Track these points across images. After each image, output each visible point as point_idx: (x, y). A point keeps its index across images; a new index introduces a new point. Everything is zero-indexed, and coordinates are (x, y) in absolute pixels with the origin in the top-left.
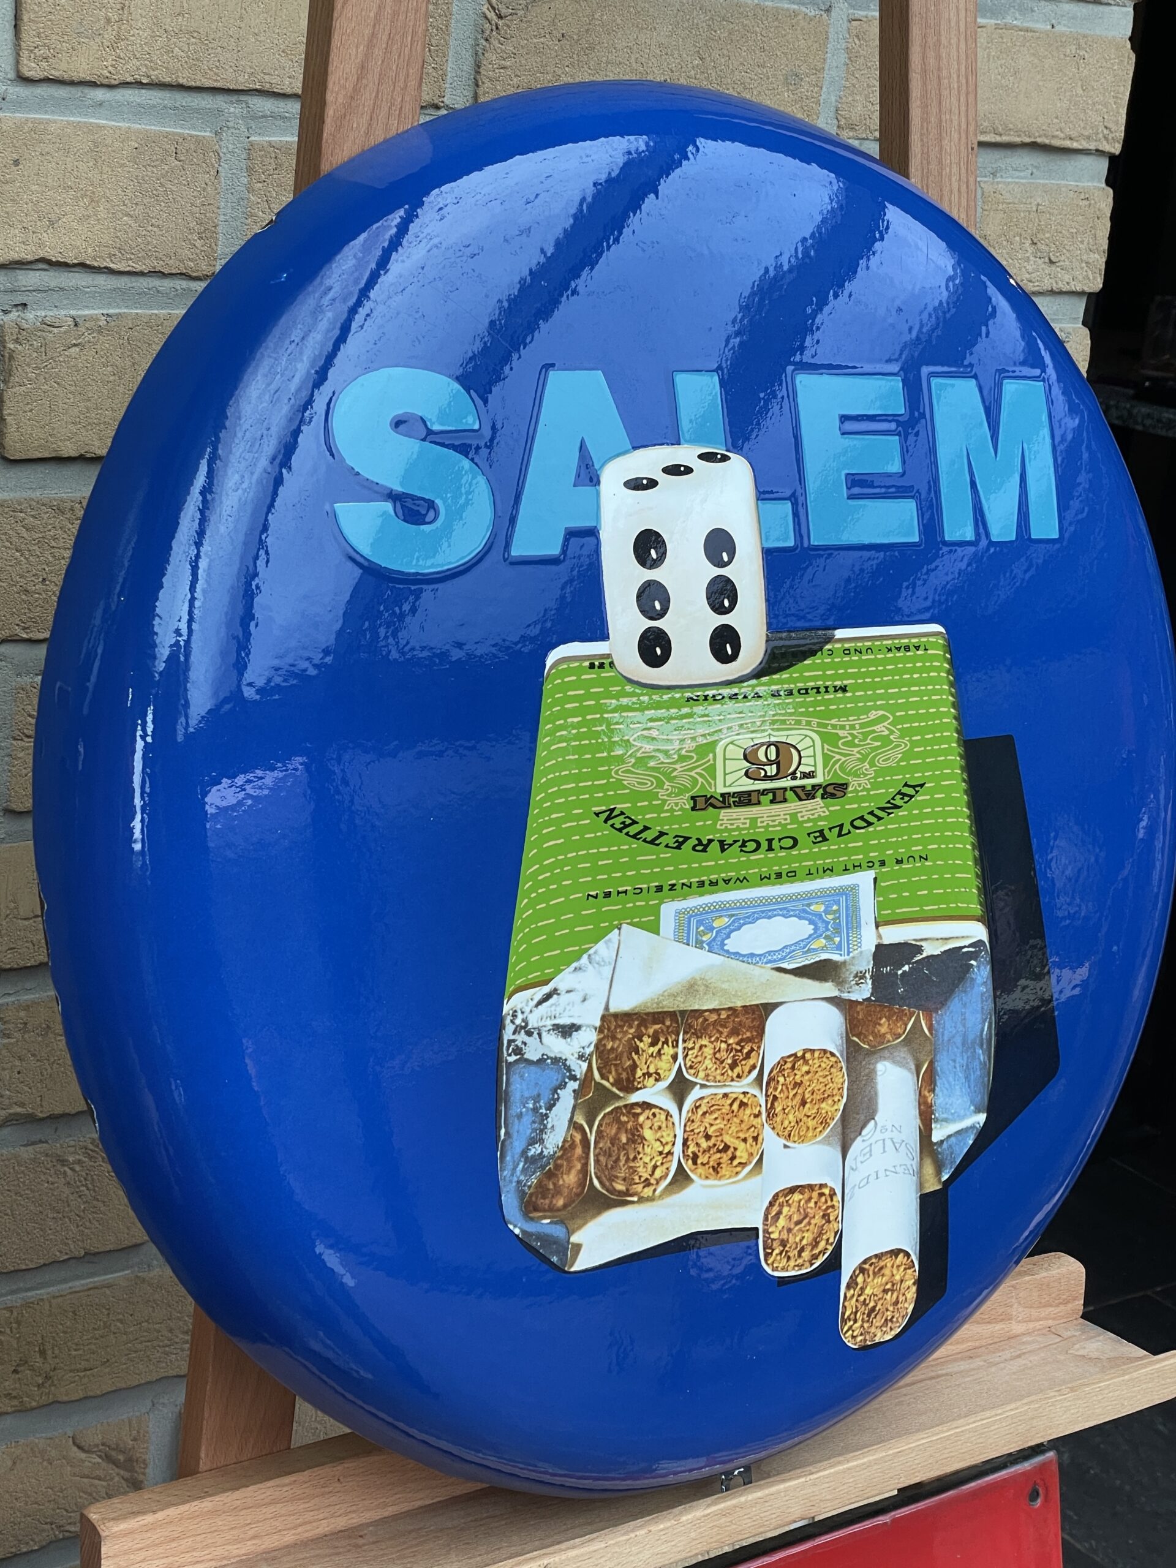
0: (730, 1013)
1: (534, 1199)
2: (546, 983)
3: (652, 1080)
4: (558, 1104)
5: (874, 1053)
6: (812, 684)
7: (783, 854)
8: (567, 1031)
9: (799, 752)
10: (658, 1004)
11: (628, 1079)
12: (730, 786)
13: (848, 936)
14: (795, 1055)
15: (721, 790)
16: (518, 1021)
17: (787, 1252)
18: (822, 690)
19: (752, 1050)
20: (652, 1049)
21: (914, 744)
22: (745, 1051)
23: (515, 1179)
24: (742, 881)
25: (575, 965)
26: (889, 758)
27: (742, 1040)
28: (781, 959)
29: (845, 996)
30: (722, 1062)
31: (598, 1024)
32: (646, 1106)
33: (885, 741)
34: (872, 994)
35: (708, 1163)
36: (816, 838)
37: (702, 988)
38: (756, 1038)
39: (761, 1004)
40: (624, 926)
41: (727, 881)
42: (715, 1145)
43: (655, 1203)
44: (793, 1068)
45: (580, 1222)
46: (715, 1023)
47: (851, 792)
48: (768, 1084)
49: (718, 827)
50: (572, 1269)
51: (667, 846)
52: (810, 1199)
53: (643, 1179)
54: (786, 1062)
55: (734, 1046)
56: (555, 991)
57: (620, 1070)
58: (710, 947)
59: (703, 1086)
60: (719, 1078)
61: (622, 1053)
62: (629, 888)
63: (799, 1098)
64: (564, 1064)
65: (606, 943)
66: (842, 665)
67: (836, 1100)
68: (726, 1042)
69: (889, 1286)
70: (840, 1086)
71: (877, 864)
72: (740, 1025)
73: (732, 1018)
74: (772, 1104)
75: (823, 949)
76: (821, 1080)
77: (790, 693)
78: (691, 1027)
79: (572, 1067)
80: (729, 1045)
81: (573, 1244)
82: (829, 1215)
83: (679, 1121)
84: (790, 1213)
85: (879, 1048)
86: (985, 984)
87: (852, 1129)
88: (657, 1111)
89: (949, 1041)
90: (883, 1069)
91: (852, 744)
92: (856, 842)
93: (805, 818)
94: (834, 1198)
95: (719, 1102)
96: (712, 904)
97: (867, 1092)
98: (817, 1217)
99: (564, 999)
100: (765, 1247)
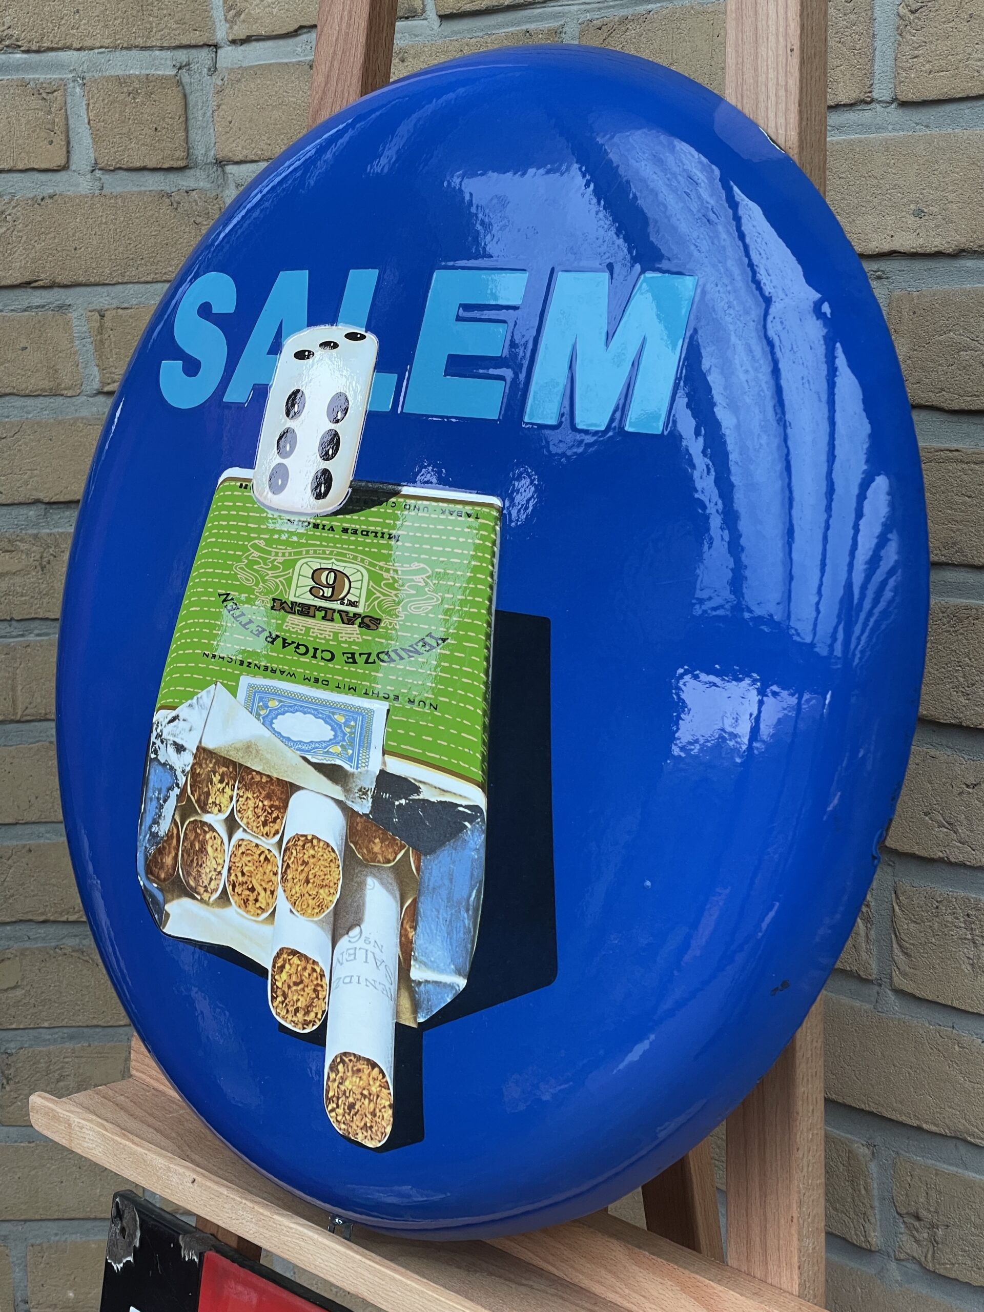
0: (268, 780)
1: (151, 864)
2: (174, 708)
3: (216, 809)
4: (168, 800)
5: (366, 866)
6: (373, 528)
7: (322, 663)
8: (179, 749)
10: (228, 751)
11: (204, 801)
12: (298, 597)
13: (359, 753)
14: (306, 836)
16: (159, 730)
17: (286, 1005)
18: (379, 535)
19: (278, 817)
20: (219, 785)
21: (444, 601)
22: (274, 816)
23: (144, 845)
24: (292, 676)
25: (190, 702)
26: (420, 608)
27: (273, 806)
29: (349, 803)
30: (258, 817)
31: (195, 751)
32: (211, 828)
33: (420, 591)
34: (371, 812)
35: (241, 895)
36: (348, 658)
37: (254, 752)
38: (283, 808)
39: (290, 783)
40: (218, 684)
41: (282, 672)
42: (246, 883)
43: (209, 908)
44: (303, 846)
45: (170, 896)
46: (258, 783)
48: (285, 851)
49: (284, 627)
50: (165, 931)
51: (252, 631)
52: (305, 969)
53: (204, 885)
54: (299, 839)
55: (267, 808)
56: (178, 716)
57: (201, 792)
58: (264, 721)
59: (244, 830)
60: (255, 829)
61: (203, 780)
62: (226, 656)
63: (304, 875)
64: (175, 774)
65: (208, 692)
66: (398, 517)
67: (332, 891)
68: (262, 802)
69: (366, 1092)
70: (336, 881)
71: (391, 697)
72: (273, 793)
73: (269, 785)
74: (286, 870)
75: (338, 755)
76: (322, 868)
77: (355, 532)
78: (243, 779)
79: (178, 777)
80: (264, 805)
81: (166, 912)
82: (318, 991)
83: (229, 848)
84: (291, 972)
85: (370, 864)
86: (477, 850)
87: (342, 926)
88: (217, 835)
89: (434, 889)
90: (372, 884)
91: (392, 587)
92: (378, 673)
93: (344, 639)
94: (323, 979)
95: (253, 849)
96: (270, 687)
97: (357, 899)
98: (309, 988)
99: (181, 724)
100: (272, 990)
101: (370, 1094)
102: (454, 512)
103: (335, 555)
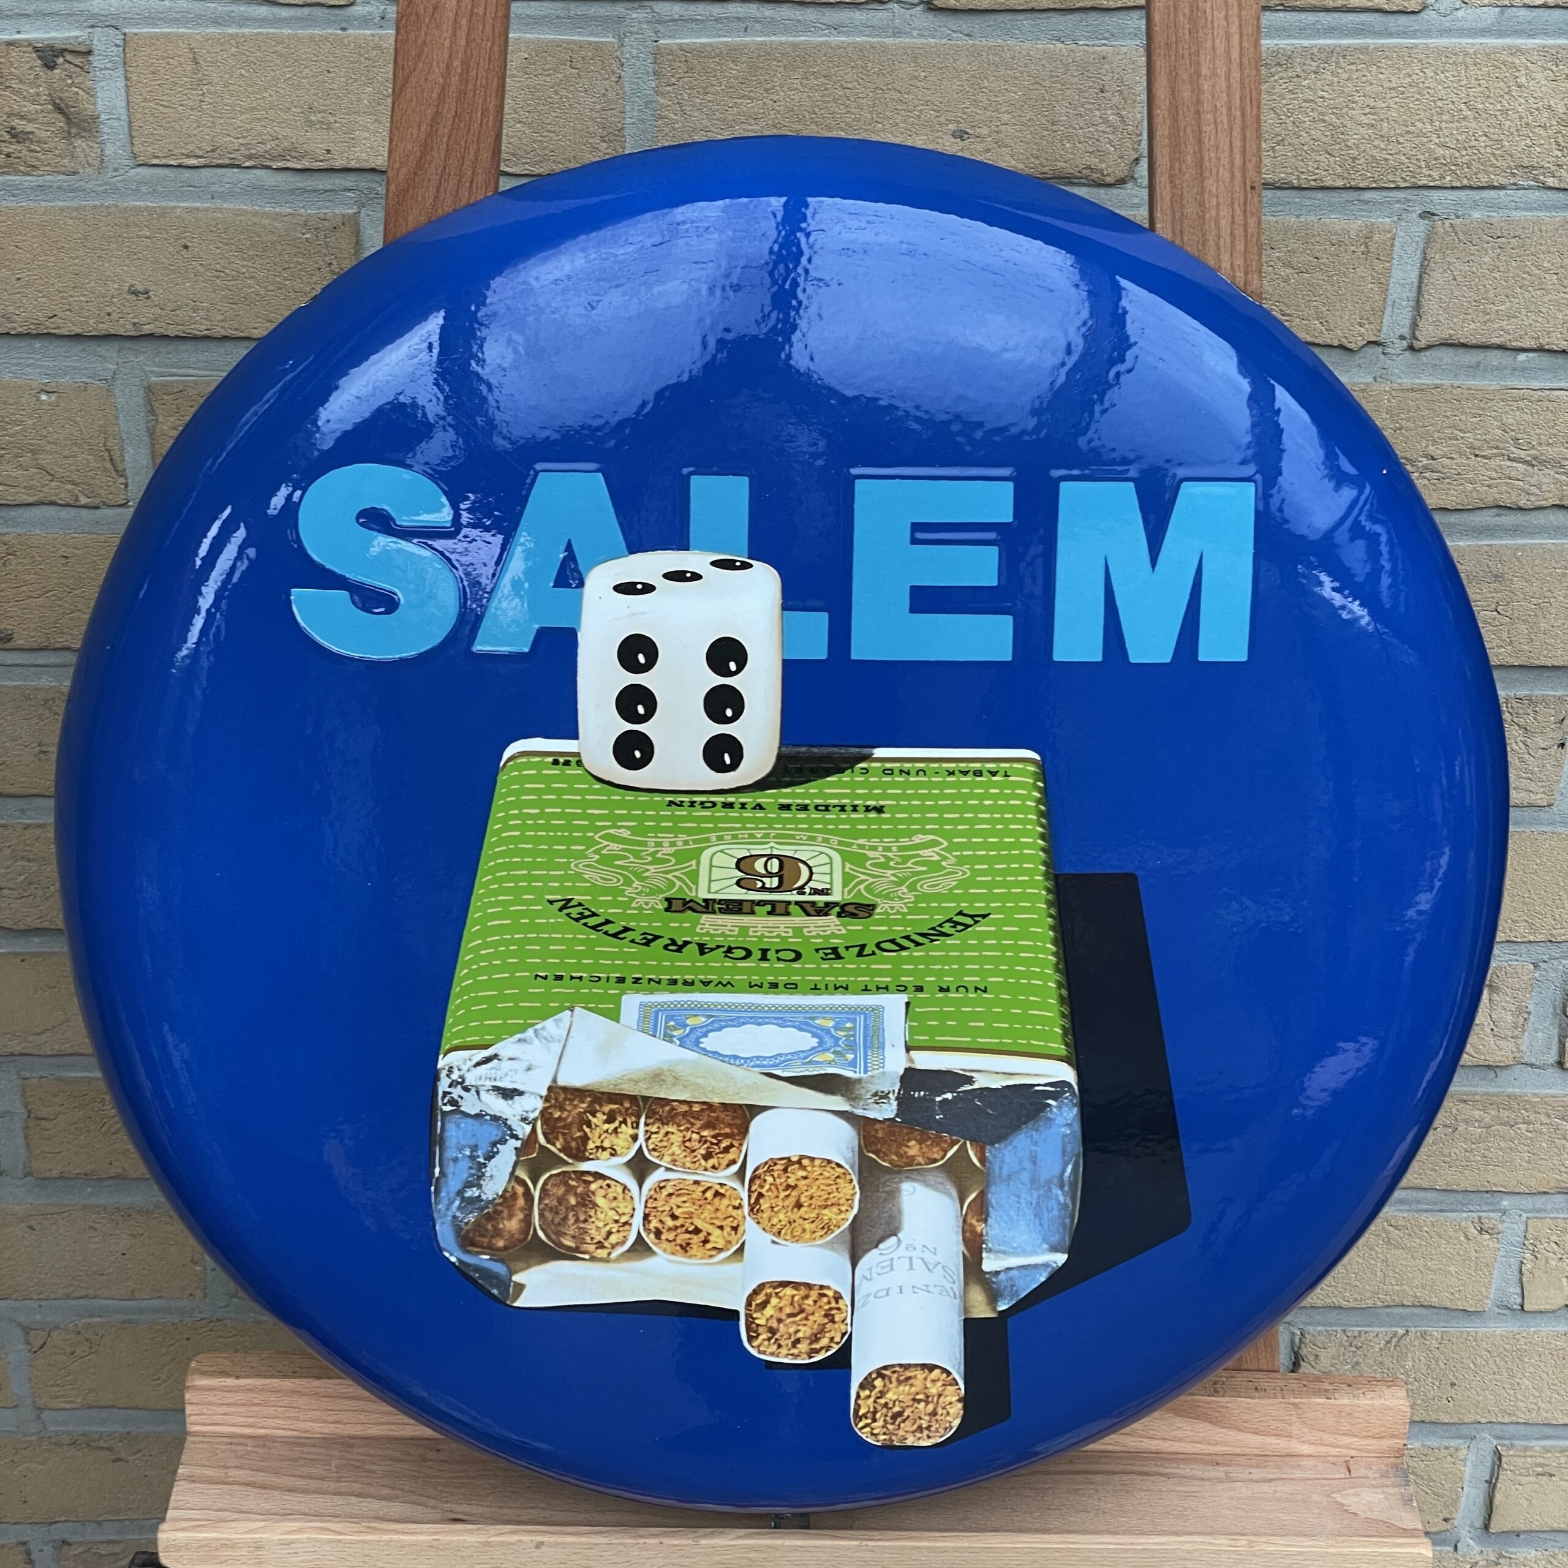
0: (705, 1107)
1: (471, 1235)
2: (486, 1047)
3: (606, 1154)
4: (497, 1157)
5: (898, 1172)
6: (836, 802)
7: (781, 965)
8: (509, 1094)
9: (810, 868)
10: (615, 1085)
11: (578, 1148)
13: (866, 1055)
14: (788, 1159)
15: (703, 894)
16: (455, 1076)
17: (777, 1340)
18: (849, 808)
19: (732, 1146)
20: (606, 1126)
21: (976, 873)
22: (723, 1145)
23: (451, 1214)
24: (726, 986)
25: (518, 1036)
26: (938, 885)
27: (719, 1135)
28: (772, 1066)
29: (859, 1112)
30: (694, 1151)
31: (544, 1093)
32: (598, 1176)
33: (934, 867)
34: (897, 1115)
35: (674, 1240)
36: (826, 954)
37: (670, 1080)
38: (738, 1134)
39: (746, 1105)
40: (577, 1010)
41: (706, 983)
42: (683, 1226)
43: (610, 1265)
44: (785, 1170)
45: (521, 1265)
46: (685, 1114)
47: (880, 914)
48: (752, 1181)
49: (698, 930)
50: (515, 1304)
51: (633, 941)
52: (807, 1297)
53: (595, 1241)
54: (775, 1164)
55: (709, 1139)
56: (496, 1056)
57: (569, 1139)
58: (681, 1042)
59: (668, 1169)
60: (688, 1165)
61: (571, 1124)
62: (584, 975)
63: (792, 1200)
64: (506, 1124)
65: (555, 1020)
66: (876, 785)
67: (843, 1208)
68: (698, 1133)
69: (921, 1396)
70: (848, 1197)
71: (911, 989)
72: (718, 1120)
73: (707, 1113)
74: (757, 1200)
75: (830, 1063)
76: (823, 1187)
77: (805, 808)
78: (655, 1113)
79: (514, 1127)
80: (702, 1137)
81: (516, 1283)
82: (833, 1316)
83: (639, 1197)
84: (781, 1305)
85: (906, 1168)
86: (1069, 1125)
87: (866, 1240)
88: (612, 1183)
89: (1009, 1176)
90: (912, 1190)
91: (885, 866)
92: (882, 965)
93: (814, 934)
94: (841, 1301)
95: (689, 1188)
96: (686, 1002)
97: (887, 1208)
98: (817, 1315)
99: (505, 1065)
100: (748, 1329)
101: (927, 1397)
102: (967, 772)
103: (774, 837)
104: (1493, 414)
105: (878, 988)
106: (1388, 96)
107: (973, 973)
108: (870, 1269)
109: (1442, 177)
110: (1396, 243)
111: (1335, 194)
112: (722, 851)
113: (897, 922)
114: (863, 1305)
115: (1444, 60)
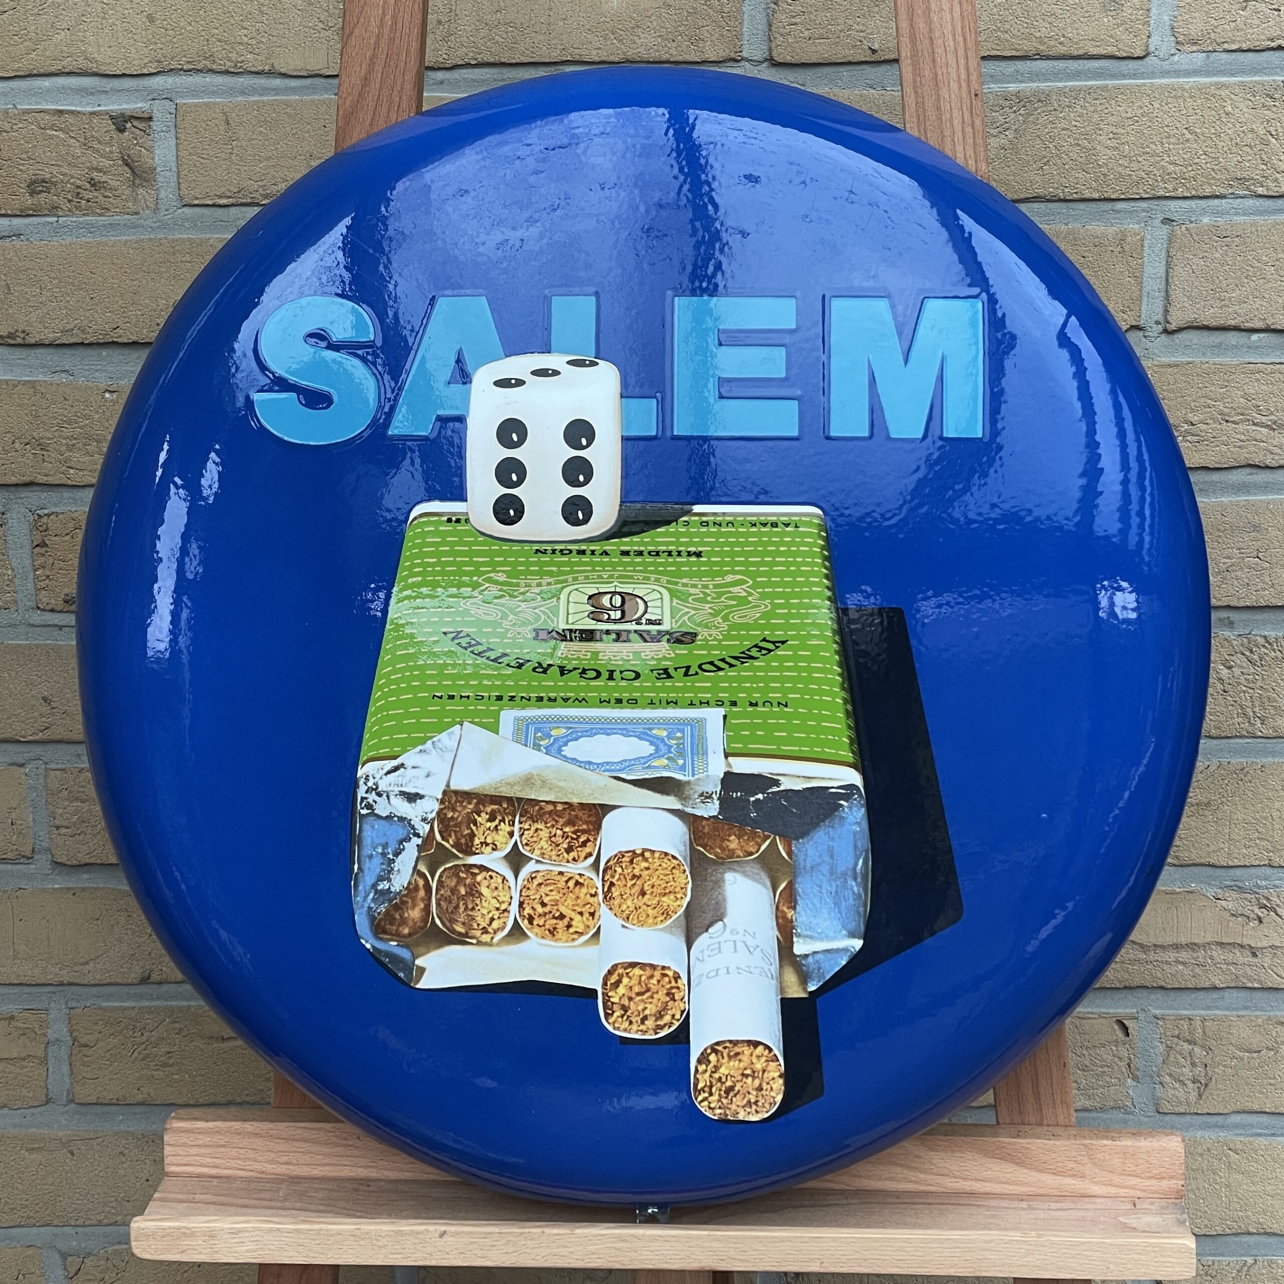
0: (566, 806)
1: (383, 923)
2: (395, 758)
3: (489, 849)
4: (403, 853)
5: (722, 864)
6: (664, 548)
7: (624, 684)
8: (412, 798)
9: (646, 603)
10: (495, 789)
11: (466, 844)
13: (693, 761)
14: (634, 852)
15: (562, 626)
16: (370, 784)
17: (628, 1017)
18: (675, 553)
19: (588, 840)
20: (489, 824)
21: (775, 606)
22: (581, 840)
23: (366, 905)
24: (581, 702)
25: (420, 747)
26: (746, 616)
27: (578, 831)
29: (689, 810)
30: (558, 845)
31: (440, 796)
32: (483, 868)
33: (742, 601)
34: (720, 813)
35: (544, 925)
36: (659, 674)
37: (538, 783)
38: (593, 831)
39: (599, 805)
40: (465, 723)
41: (565, 700)
42: (550, 912)
43: (492, 949)
44: (631, 862)
45: (423, 949)
46: (550, 813)
47: (700, 640)
48: (605, 871)
49: (559, 655)
50: (418, 986)
51: (508, 665)
52: (652, 977)
53: (481, 927)
54: (623, 856)
55: (570, 834)
56: (402, 765)
57: (459, 836)
58: (547, 750)
59: (538, 862)
60: (554, 858)
61: (461, 823)
62: (471, 694)
63: (637, 888)
64: (410, 824)
65: (449, 734)
66: (696, 534)
67: (679, 896)
68: (561, 829)
69: (748, 1072)
70: (683, 886)
71: (727, 703)
72: (576, 818)
73: (568, 811)
74: (609, 888)
75: (664, 768)
76: (662, 877)
77: (640, 553)
78: (527, 812)
79: (416, 827)
80: (564, 833)
81: (418, 967)
82: (673, 994)
83: (515, 886)
84: (631, 984)
85: (727, 860)
86: (858, 823)
87: (698, 925)
88: (494, 874)
89: (812, 868)
90: (733, 879)
91: (703, 601)
92: (704, 683)
93: (649, 657)
94: (679, 981)
95: (555, 878)
96: (550, 716)
97: (714, 896)
98: (660, 993)
99: (410, 773)
100: (605, 1007)
101: (754, 1072)
102: (766, 524)
103: (617, 578)
104: (1236, 385)
105: (701, 703)
106: (1127, 124)
107: (775, 690)
108: (702, 951)
109: (1175, 189)
110: (1146, 244)
111: (1092, 205)
112: (577, 590)
113: (714, 647)
114: (698, 985)
115: (1166, 94)
